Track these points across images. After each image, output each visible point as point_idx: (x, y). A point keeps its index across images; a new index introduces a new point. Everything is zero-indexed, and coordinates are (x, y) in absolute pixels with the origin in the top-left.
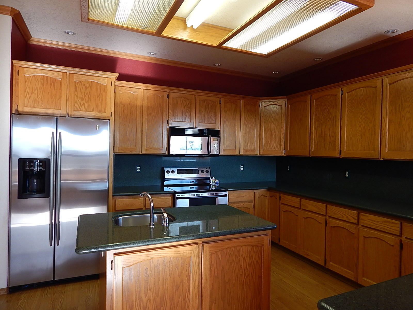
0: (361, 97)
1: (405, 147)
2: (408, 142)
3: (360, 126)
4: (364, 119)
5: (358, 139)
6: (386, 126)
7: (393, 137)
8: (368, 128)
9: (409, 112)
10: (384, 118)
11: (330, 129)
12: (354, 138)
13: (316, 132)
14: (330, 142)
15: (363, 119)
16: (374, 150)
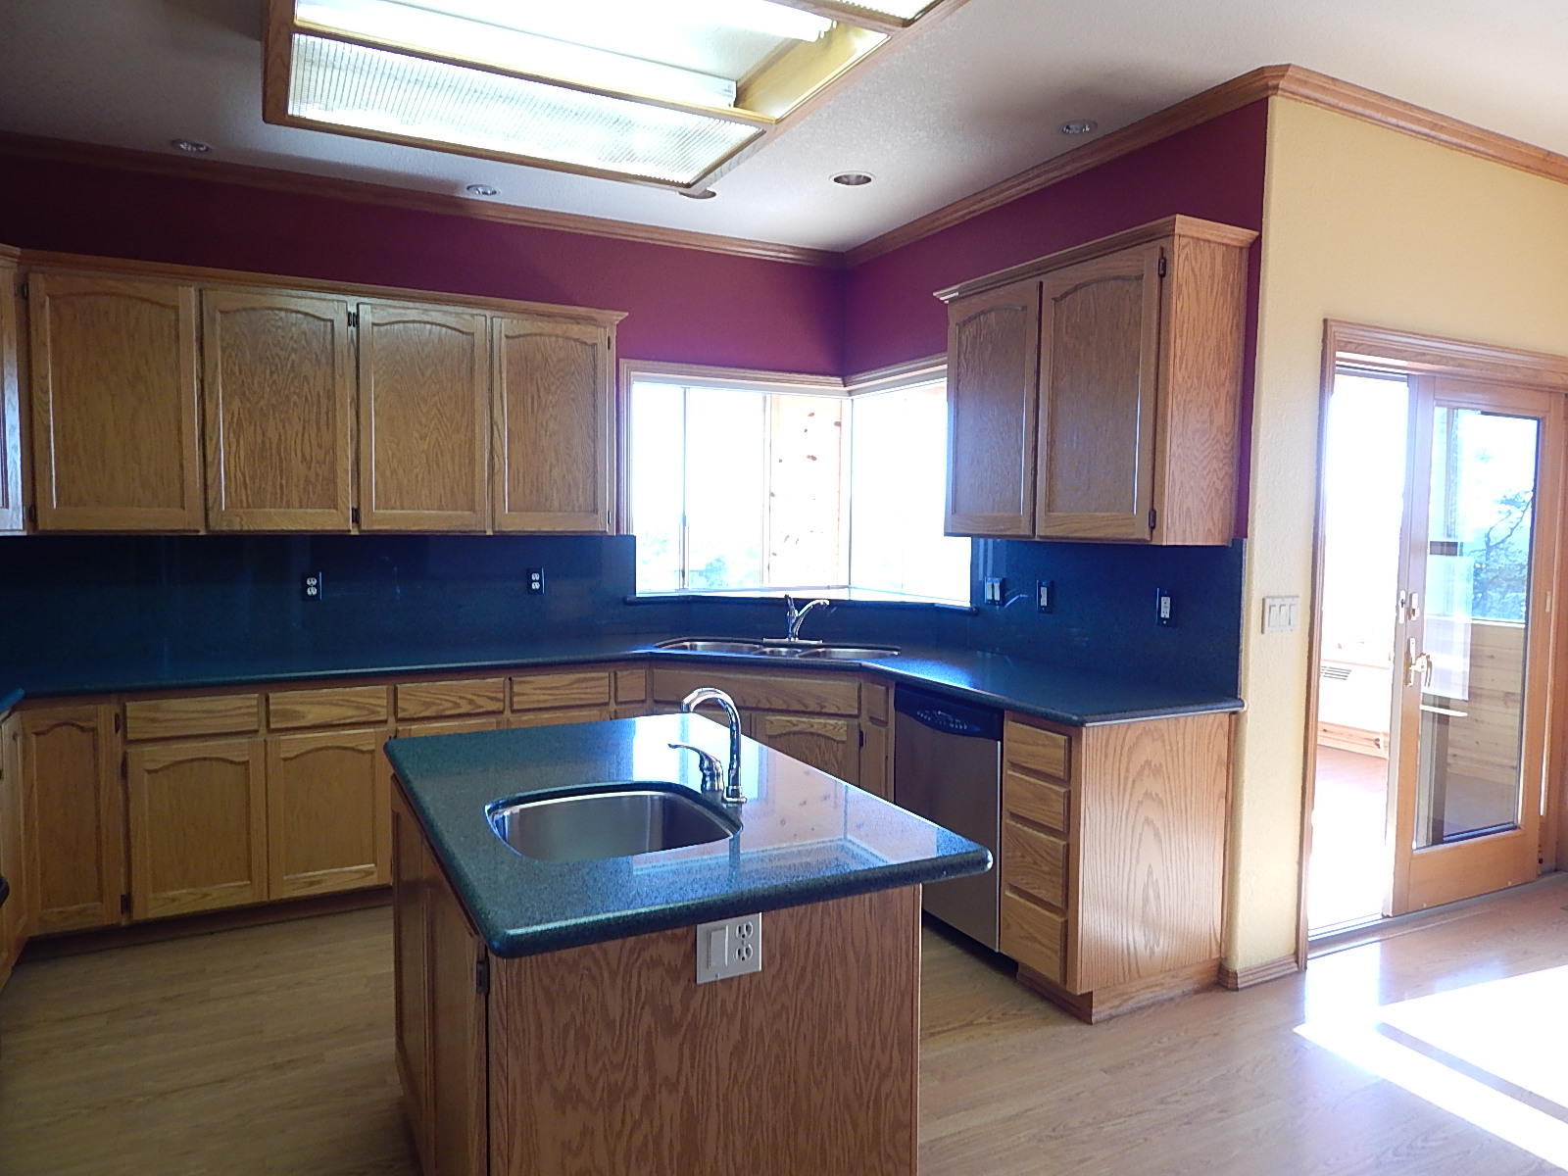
0: (423, 349)
1: (549, 502)
2: (555, 491)
3: (423, 438)
4: (436, 419)
5: (417, 476)
6: (503, 447)
7: (521, 475)
8: (450, 447)
9: (555, 419)
10: (496, 423)
11: (303, 435)
12: (404, 471)
13: (233, 439)
14: (307, 481)
15: (432, 419)
16: (472, 509)
